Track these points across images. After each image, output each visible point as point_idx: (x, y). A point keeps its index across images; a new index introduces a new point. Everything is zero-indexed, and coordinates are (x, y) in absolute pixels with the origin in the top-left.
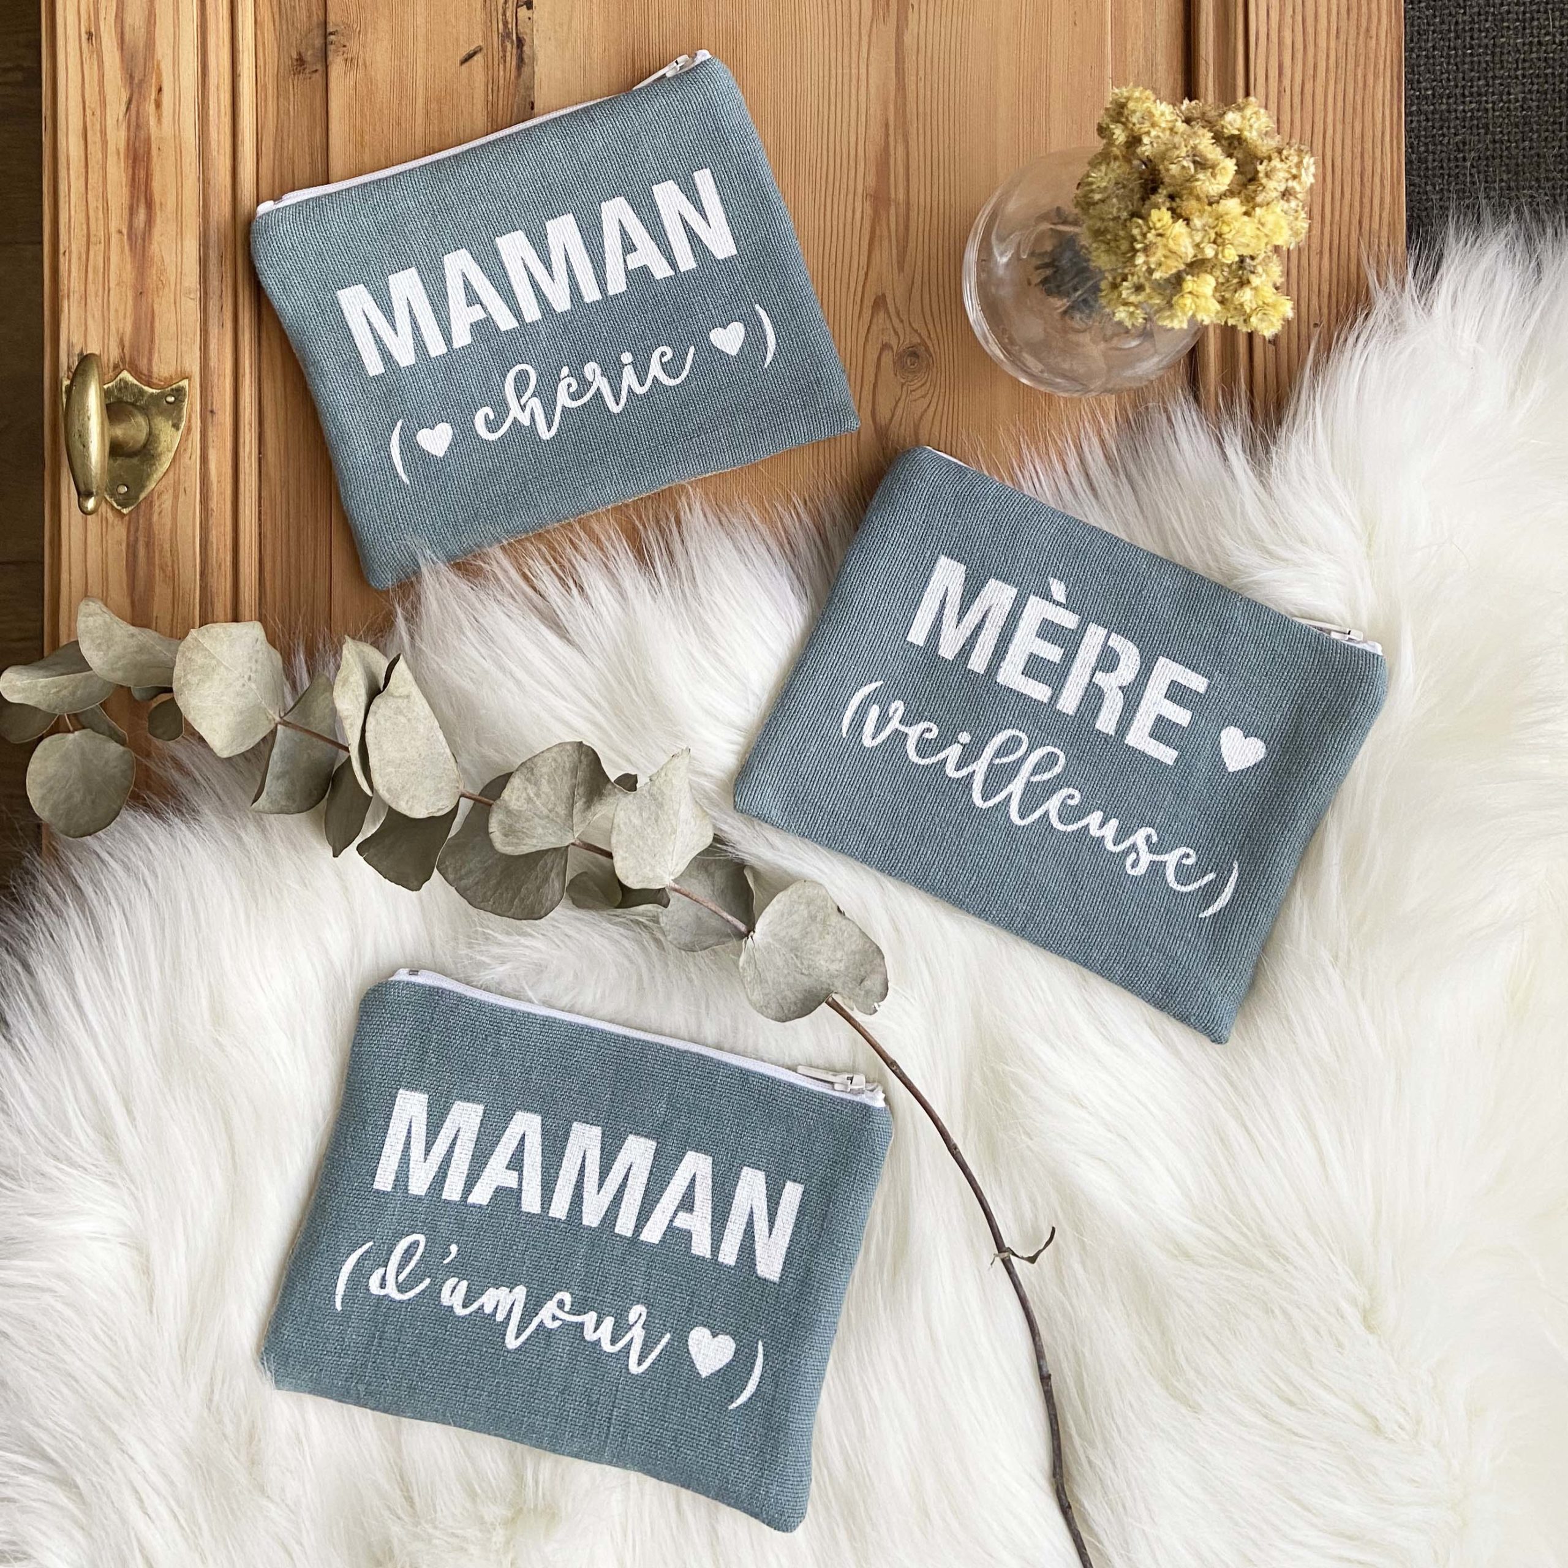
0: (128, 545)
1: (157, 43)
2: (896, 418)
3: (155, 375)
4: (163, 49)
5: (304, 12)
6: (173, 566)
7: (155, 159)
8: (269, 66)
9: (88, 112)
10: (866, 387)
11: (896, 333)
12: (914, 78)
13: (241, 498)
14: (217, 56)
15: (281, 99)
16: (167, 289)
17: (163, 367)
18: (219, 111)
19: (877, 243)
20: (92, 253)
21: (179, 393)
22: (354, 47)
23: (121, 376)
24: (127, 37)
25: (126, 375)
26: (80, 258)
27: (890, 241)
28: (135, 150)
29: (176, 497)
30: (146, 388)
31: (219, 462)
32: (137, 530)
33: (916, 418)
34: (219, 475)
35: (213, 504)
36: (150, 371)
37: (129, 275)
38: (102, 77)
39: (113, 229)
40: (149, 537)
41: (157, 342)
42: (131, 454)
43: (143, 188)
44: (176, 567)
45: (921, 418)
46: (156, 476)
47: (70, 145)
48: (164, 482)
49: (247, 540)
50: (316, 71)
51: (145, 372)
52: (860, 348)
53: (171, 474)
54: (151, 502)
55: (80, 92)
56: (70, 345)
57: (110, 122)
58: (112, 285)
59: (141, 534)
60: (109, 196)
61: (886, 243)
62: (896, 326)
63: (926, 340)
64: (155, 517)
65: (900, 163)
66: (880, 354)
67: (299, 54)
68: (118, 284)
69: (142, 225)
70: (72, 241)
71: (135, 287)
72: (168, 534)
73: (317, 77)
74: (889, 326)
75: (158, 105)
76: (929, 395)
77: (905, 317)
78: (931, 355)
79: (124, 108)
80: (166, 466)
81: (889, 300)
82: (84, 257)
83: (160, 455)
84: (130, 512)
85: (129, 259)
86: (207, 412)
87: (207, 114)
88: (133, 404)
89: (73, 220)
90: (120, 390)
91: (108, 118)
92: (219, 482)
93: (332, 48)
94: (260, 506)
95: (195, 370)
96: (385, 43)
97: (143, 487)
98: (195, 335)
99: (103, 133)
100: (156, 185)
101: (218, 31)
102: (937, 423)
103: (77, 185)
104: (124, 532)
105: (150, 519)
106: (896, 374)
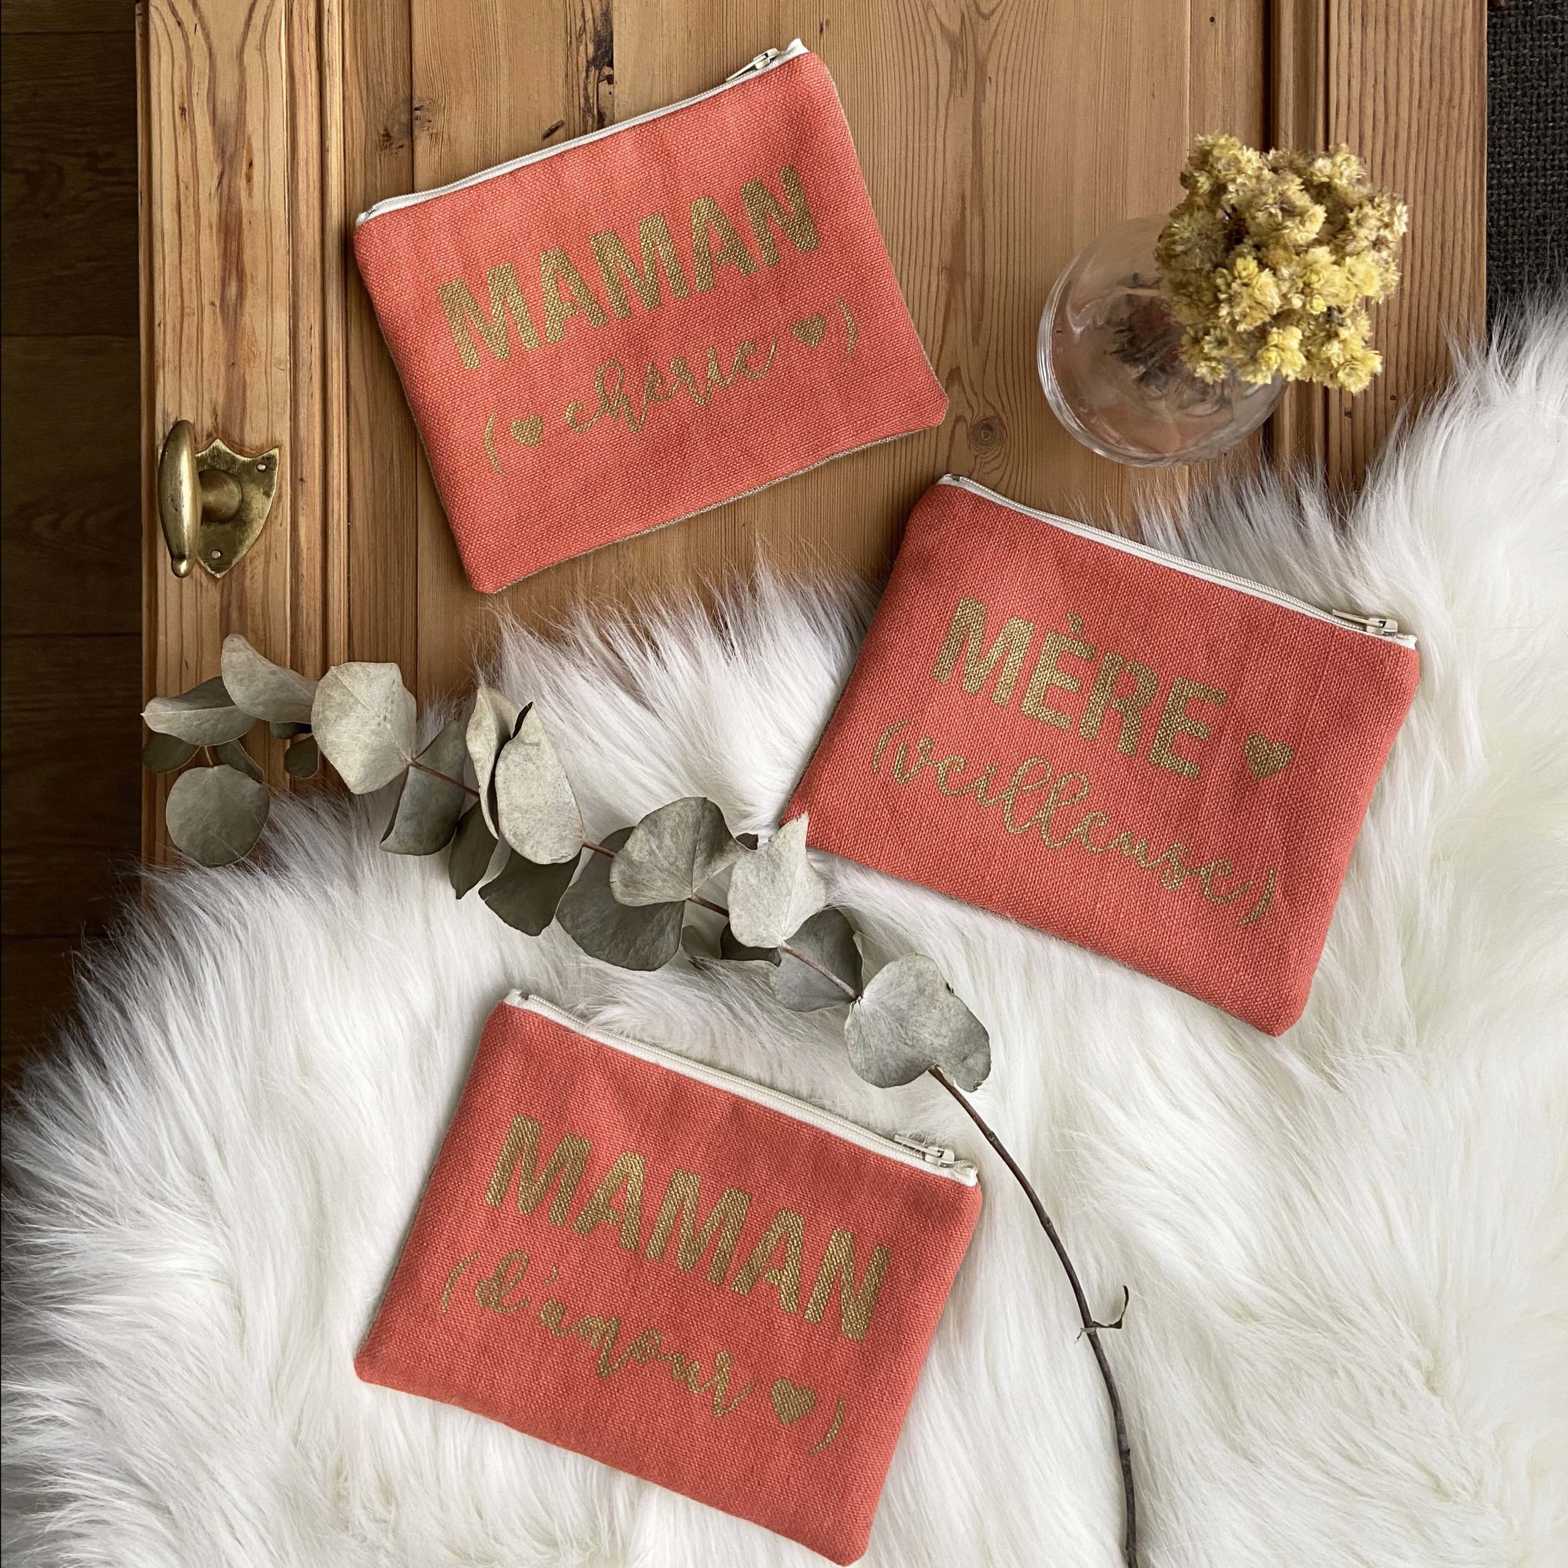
0: (221, 609)
1: (248, 119)
3: (247, 443)
4: (254, 125)
5: (391, 87)
6: (263, 630)
7: (245, 233)
8: (357, 143)
9: (182, 185)
11: (970, 406)
12: (991, 151)
13: (330, 564)
14: (306, 130)
15: (369, 174)
16: (258, 360)
17: (254, 437)
18: (308, 186)
19: (952, 315)
20: (185, 325)
21: (270, 461)
22: (440, 121)
23: (214, 444)
24: (219, 112)
25: (218, 443)
26: (174, 330)
27: (965, 314)
28: (227, 225)
29: (267, 563)
30: (238, 456)
31: (308, 528)
32: (229, 595)
34: (309, 542)
35: (303, 570)
36: (242, 441)
37: (221, 347)
38: (195, 150)
39: (206, 302)
40: (242, 601)
41: (248, 411)
42: (223, 521)
43: (234, 260)
44: (266, 630)
46: (248, 543)
47: (165, 219)
48: (255, 548)
49: (336, 606)
50: (401, 147)
51: (237, 440)
53: (262, 540)
54: (244, 567)
55: (174, 167)
56: (165, 414)
57: (203, 197)
58: (205, 356)
59: (234, 598)
60: (202, 269)
61: (961, 315)
62: (970, 400)
63: (1000, 412)
64: (247, 582)
65: (976, 237)
66: (954, 426)
67: (386, 129)
68: (211, 355)
69: (234, 298)
70: (166, 312)
71: (227, 357)
72: (260, 598)
73: (404, 152)
74: (963, 398)
75: (249, 179)
76: (1002, 468)
77: (979, 390)
78: (1004, 428)
79: (216, 182)
80: (258, 532)
81: (964, 373)
82: (178, 326)
83: (251, 521)
84: (224, 577)
85: (221, 331)
86: (297, 480)
87: (297, 187)
88: (226, 472)
89: (167, 291)
90: (213, 457)
91: (201, 191)
92: (308, 548)
93: (417, 123)
94: (349, 573)
95: (286, 439)
96: (469, 118)
97: (235, 553)
98: (285, 403)
99: (197, 207)
100: (247, 257)
101: (306, 105)
103: (171, 257)
104: (218, 596)
105: (243, 584)
106: (969, 447)
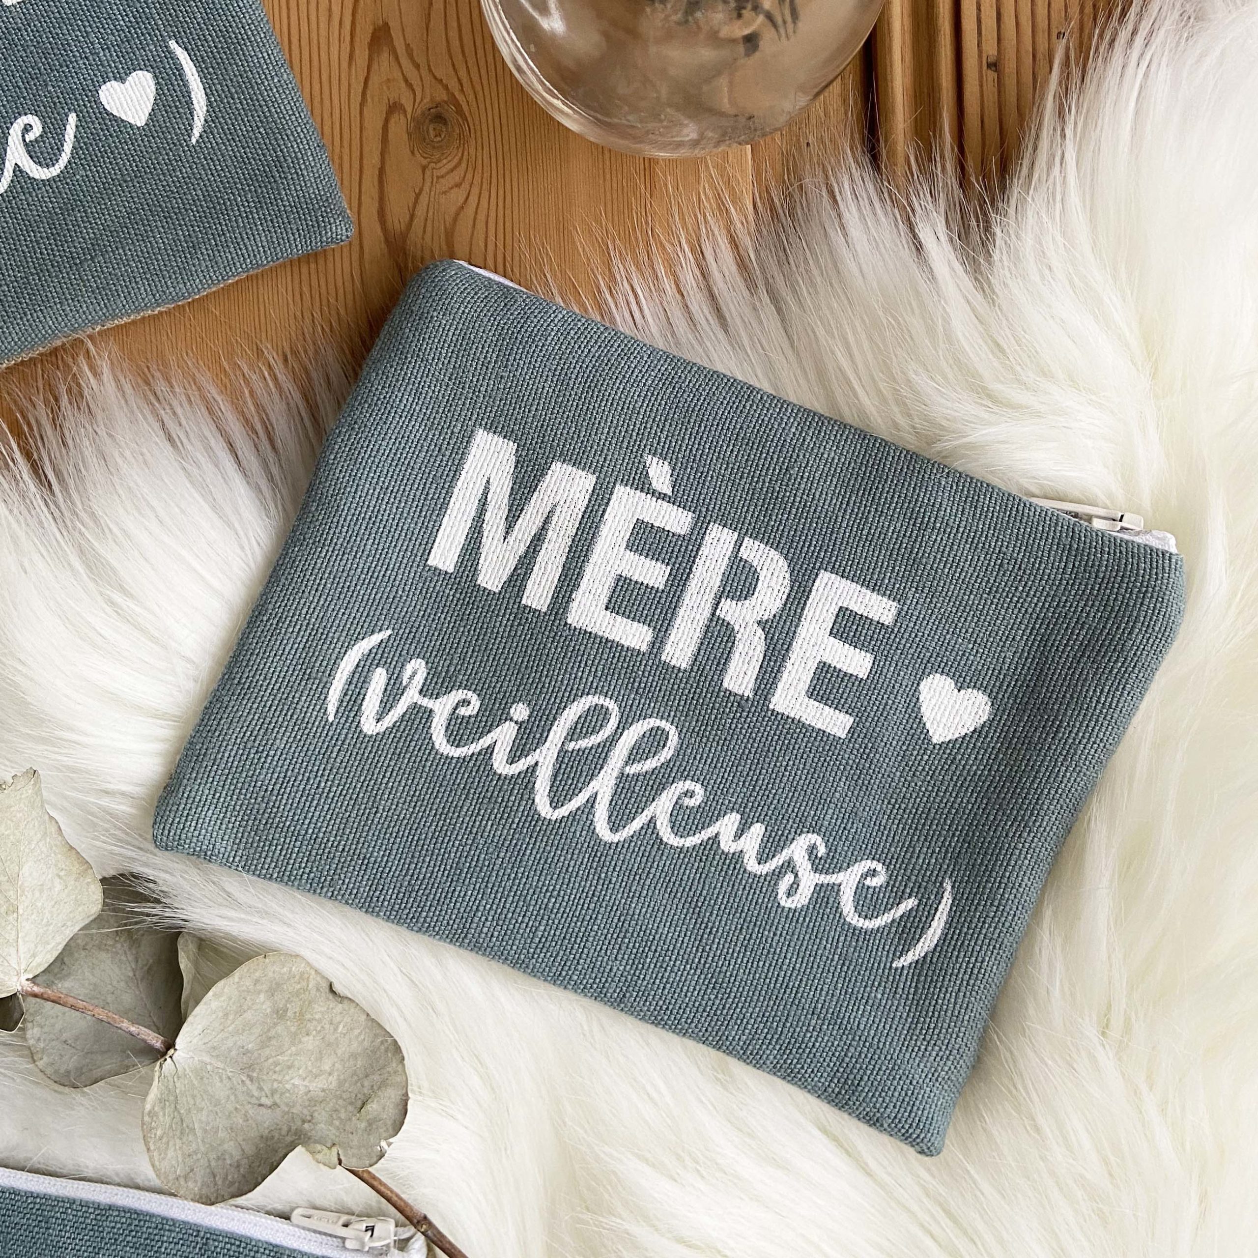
2: (418, 222)
10: (367, 173)
11: (410, 86)
33: (449, 220)
45: (455, 220)
52: (355, 111)
62: (408, 75)
63: (457, 94)
66: (387, 121)
74: (397, 74)
76: (466, 185)
77: (421, 60)
78: (466, 121)
81: (396, 34)
102: (480, 225)
106: (413, 153)
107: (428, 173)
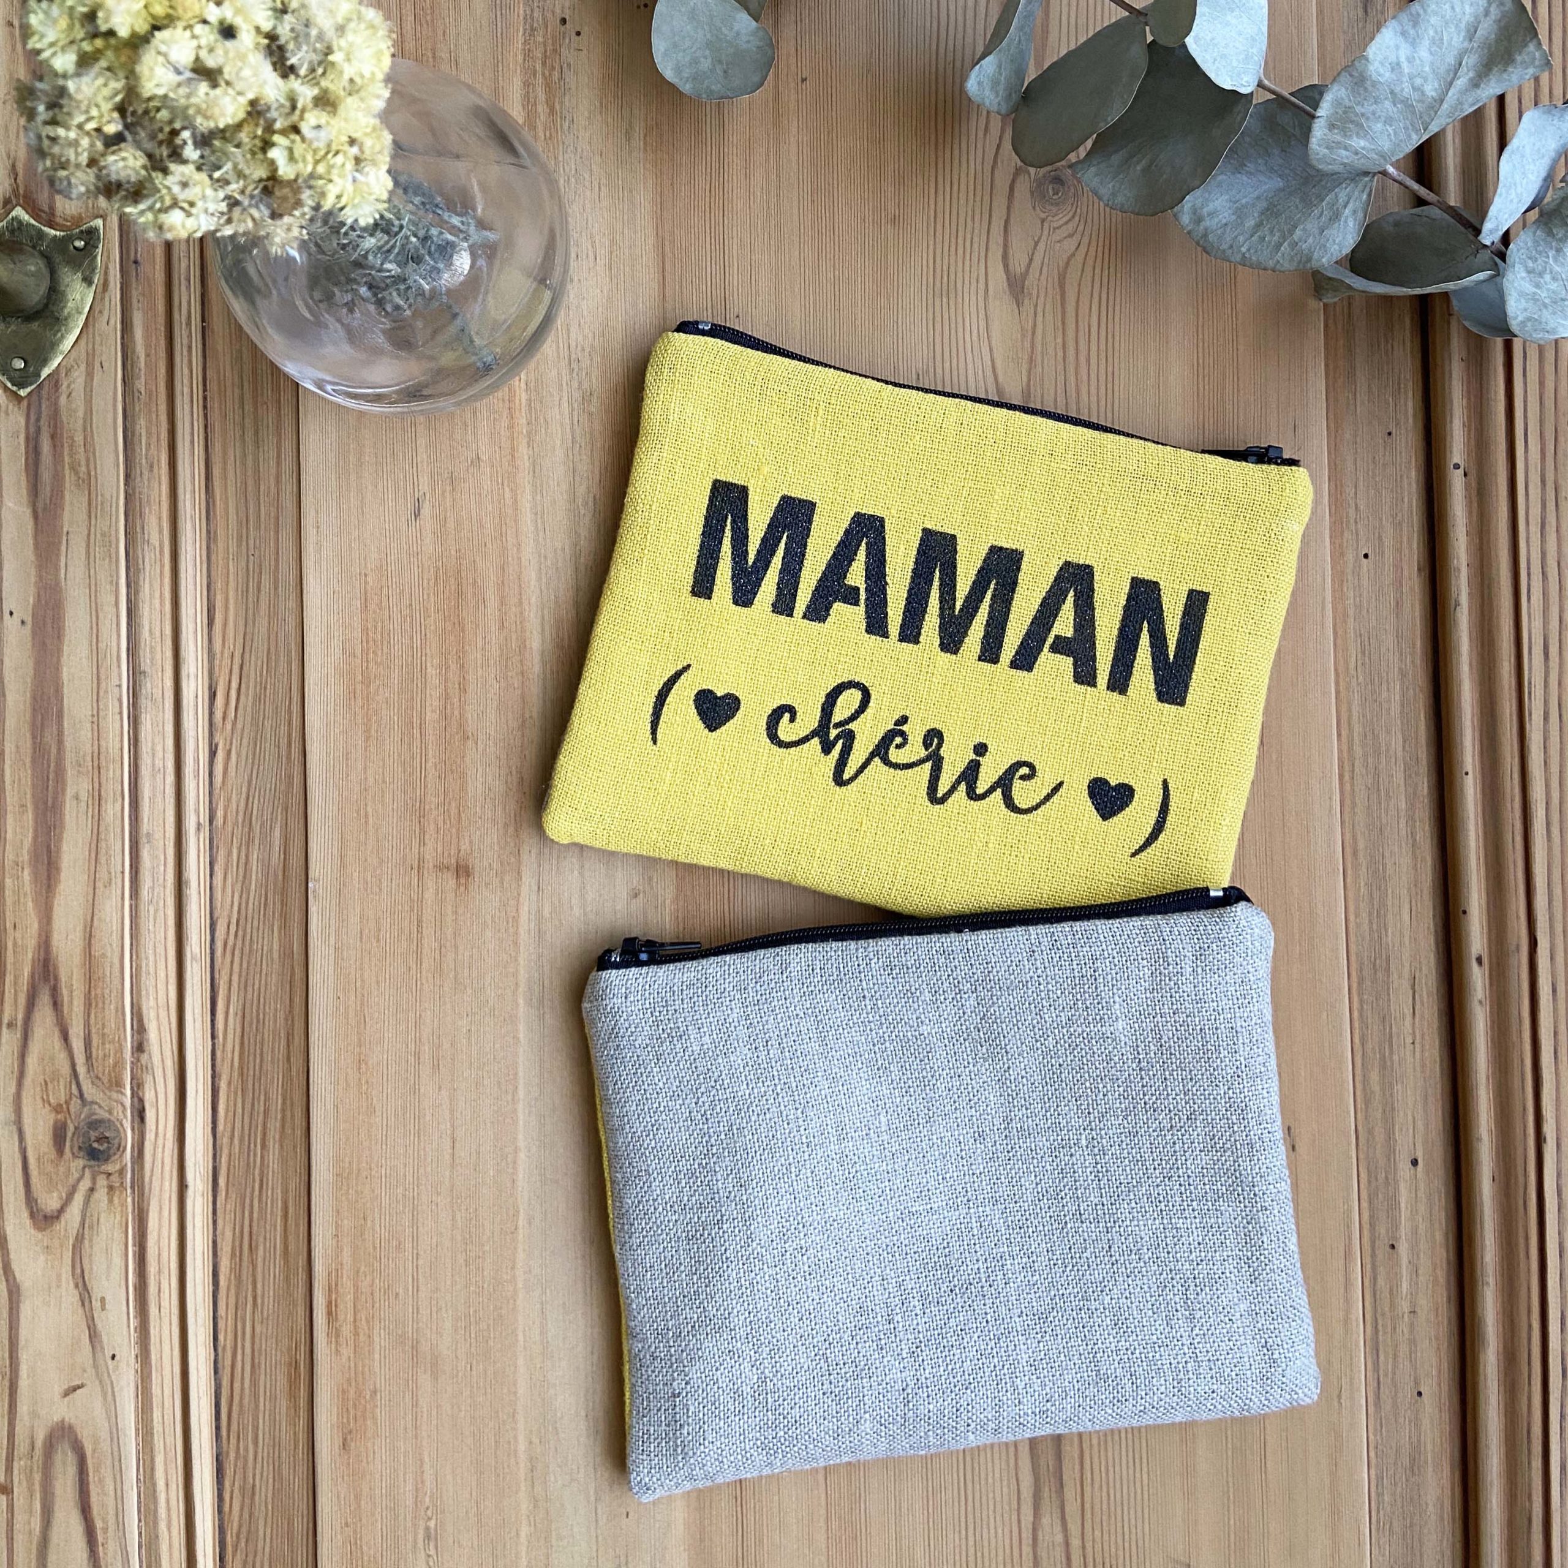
0: (27, 439)
3: (58, 212)
6: (88, 465)
13: (178, 378)
17: (69, 204)
21: (91, 236)
23: (17, 213)
25: (21, 215)
29: (90, 375)
30: (47, 230)
31: (147, 330)
32: (38, 420)
33: (1061, 263)
35: (140, 385)
36: (52, 209)
40: (55, 426)
42: (31, 316)
44: (92, 466)
45: (1067, 263)
46: (66, 347)
48: (74, 354)
51: (47, 210)
52: (989, 174)
53: (83, 342)
54: (57, 381)
59: (44, 422)
64: (63, 400)
66: (1013, 181)
72: (80, 422)
76: (1078, 236)
80: (76, 334)
83: (67, 317)
84: (30, 394)
86: (130, 263)
88: (32, 250)
90: (15, 231)
92: (148, 355)
94: (204, 390)
97: (45, 362)
104: (22, 421)
105: (56, 404)
106: (1034, 208)
107: (1046, 225)
